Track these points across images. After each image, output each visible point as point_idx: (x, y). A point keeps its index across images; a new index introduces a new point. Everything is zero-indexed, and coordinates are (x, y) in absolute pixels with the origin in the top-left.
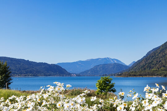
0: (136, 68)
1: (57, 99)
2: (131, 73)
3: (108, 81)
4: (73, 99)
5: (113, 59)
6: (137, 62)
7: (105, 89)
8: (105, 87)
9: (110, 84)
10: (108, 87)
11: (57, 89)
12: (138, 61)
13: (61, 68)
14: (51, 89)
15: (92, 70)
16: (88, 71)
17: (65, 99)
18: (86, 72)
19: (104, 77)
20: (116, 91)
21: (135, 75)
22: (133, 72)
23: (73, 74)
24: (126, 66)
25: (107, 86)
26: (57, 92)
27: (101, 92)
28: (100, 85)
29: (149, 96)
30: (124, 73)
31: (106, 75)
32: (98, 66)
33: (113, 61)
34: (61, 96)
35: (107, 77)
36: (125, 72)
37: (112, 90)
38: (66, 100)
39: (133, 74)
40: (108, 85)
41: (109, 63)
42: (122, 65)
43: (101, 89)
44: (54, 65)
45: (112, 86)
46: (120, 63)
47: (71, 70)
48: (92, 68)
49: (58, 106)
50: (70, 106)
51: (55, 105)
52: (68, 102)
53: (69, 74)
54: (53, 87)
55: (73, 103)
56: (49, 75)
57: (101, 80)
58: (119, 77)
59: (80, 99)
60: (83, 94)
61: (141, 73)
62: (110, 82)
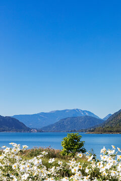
0: (112, 122)
1: (13, 161)
2: (105, 129)
3: (76, 139)
4: (30, 161)
5: (83, 111)
6: (113, 115)
7: (73, 149)
8: (72, 146)
9: (79, 142)
10: (76, 147)
11: (13, 151)
12: (115, 113)
13: (18, 121)
14: (7, 150)
15: (57, 125)
16: (52, 125)
17: (21, 160)
18: (50, 127)
19: (72, 134)
20: (86, 151)
21: (111, 132)
22: (108, 127)
23: (34, 129)
24: (100, 120)
25: (74, 145)
26: (13, 153)
27: (68, 153)
28: (67, 144)
29: (104, 158)
30: (97, 129)
31: (75, 131)
32: (65, 119)
33: (84, 113)
34: (17, 158)
35: (75, 134)
36: (99, 127)
37: (81, 150)
38: (22, 162)
39: (109, 129)
40: (77, 144)
41: (78, 116)
42: (95, 118)
43: (68, 149)
44: (9, 117)
45: (81, 145)
46: (92, 116)
47: (31, 125)
48: (57, 122)
49: (13, 168)
50: (26, 168)
51: (11, 167)
52: (24, 164)
53: (29, 130)
54: (9, 148)
55: (29, 164)
56: (3, 131)
57: (68, 138)
58: (91, 133)
59: (36, 161)
60: (41, 156)
61: (119, 129)
62: (79, 140)
